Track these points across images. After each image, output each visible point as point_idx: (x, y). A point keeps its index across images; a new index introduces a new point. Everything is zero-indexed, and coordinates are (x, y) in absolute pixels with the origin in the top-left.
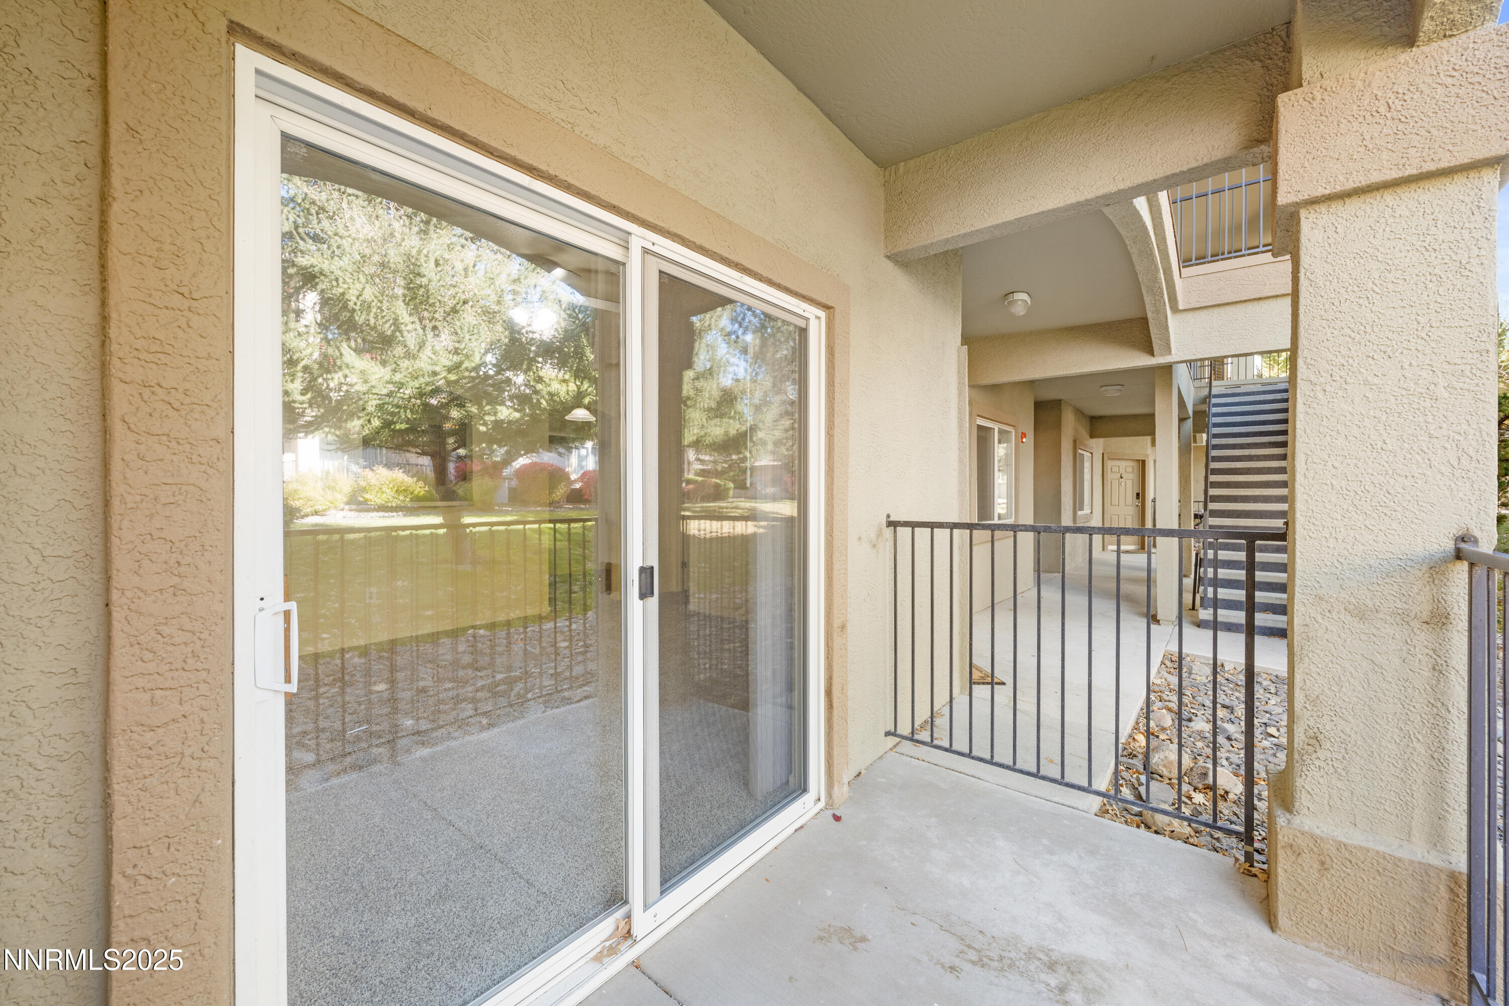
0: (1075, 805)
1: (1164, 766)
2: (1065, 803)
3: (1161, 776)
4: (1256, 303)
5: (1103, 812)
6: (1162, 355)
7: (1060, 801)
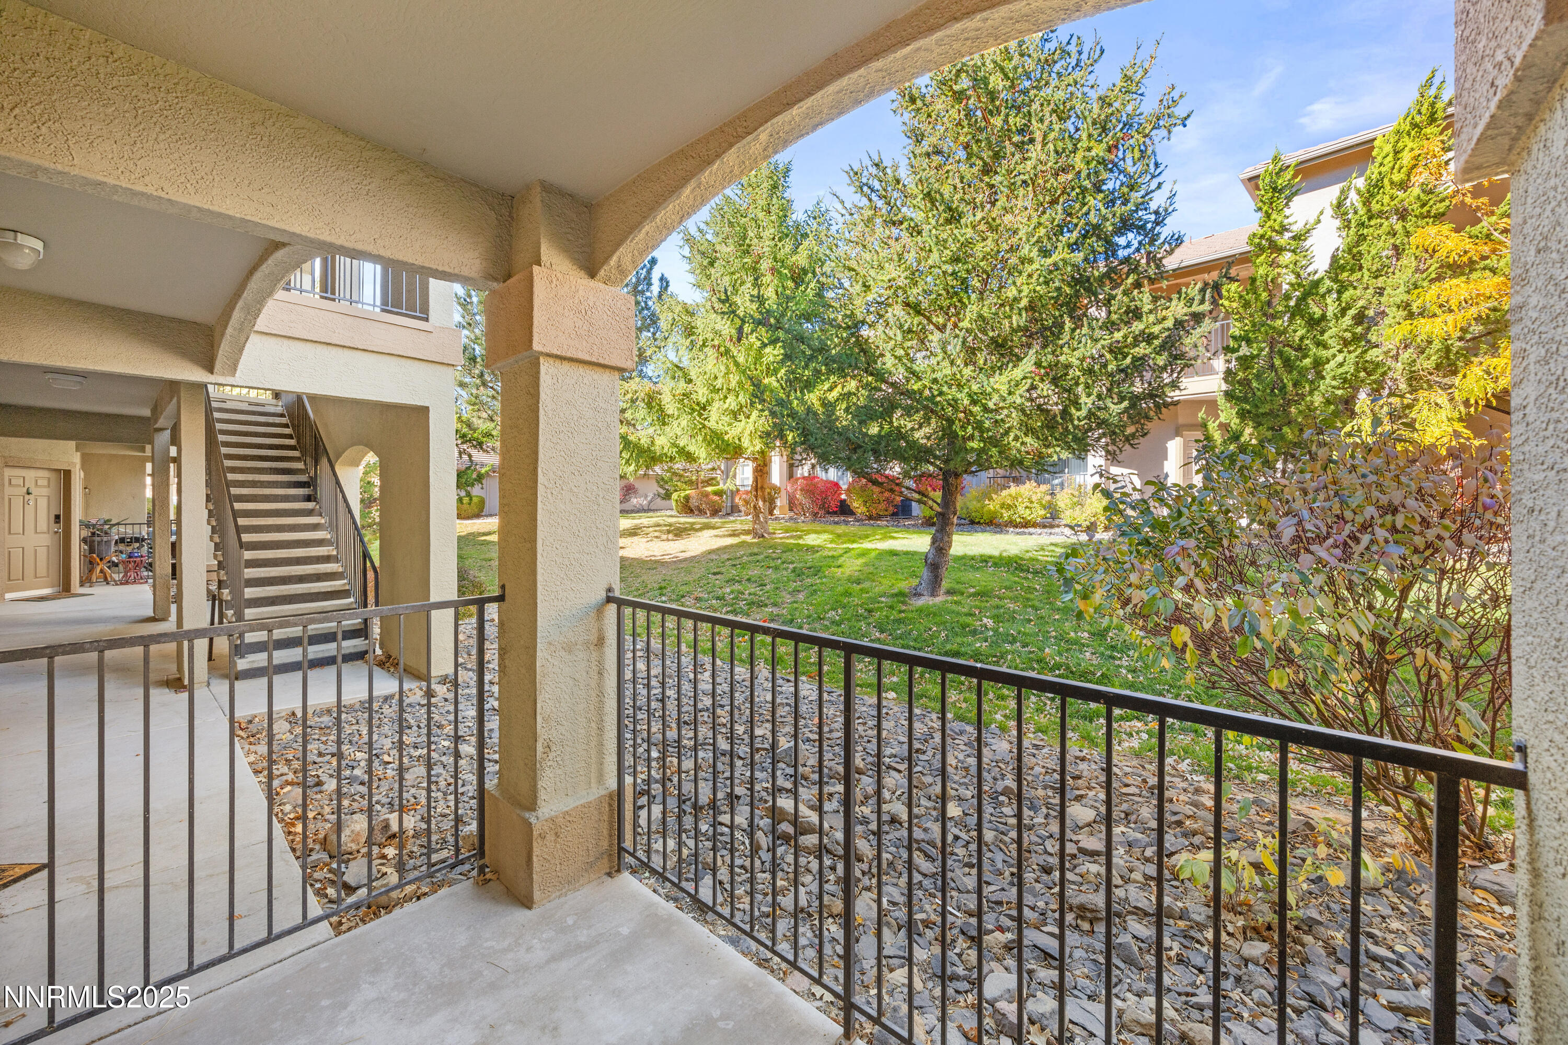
0: (314, 942)
1: (353, 841)
2: (301, 948)
3: (351, 854)
4: (325, 347)
5: (338, 928)
6: (223, 374)
7: (295, 951)
